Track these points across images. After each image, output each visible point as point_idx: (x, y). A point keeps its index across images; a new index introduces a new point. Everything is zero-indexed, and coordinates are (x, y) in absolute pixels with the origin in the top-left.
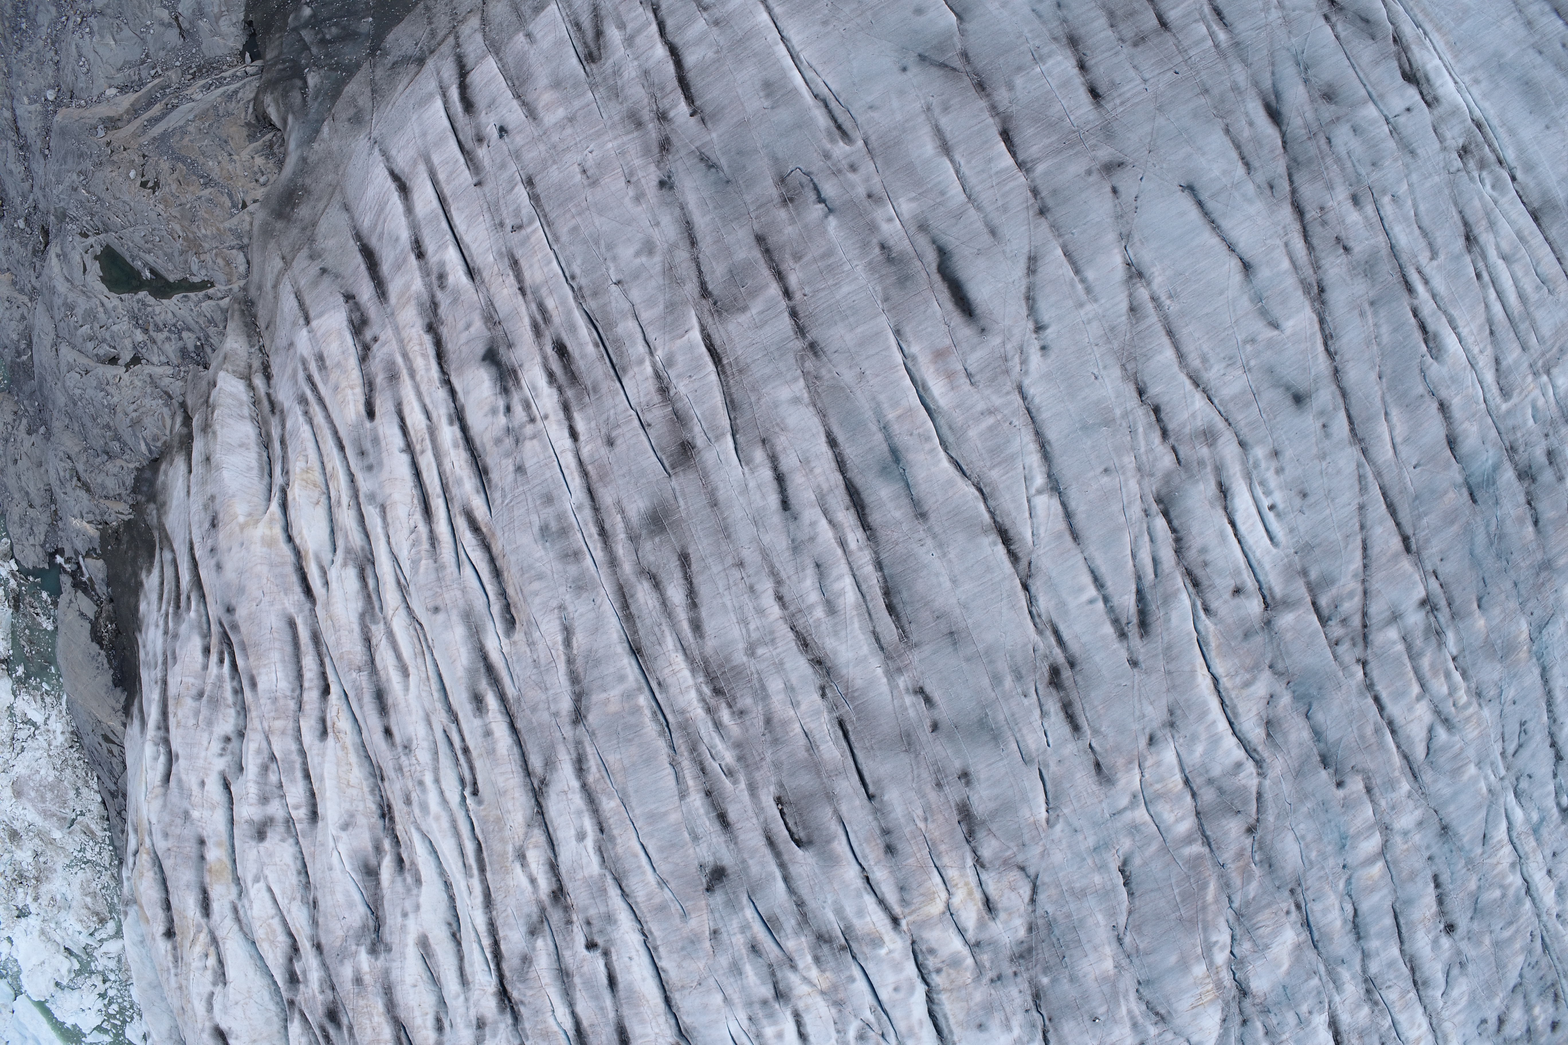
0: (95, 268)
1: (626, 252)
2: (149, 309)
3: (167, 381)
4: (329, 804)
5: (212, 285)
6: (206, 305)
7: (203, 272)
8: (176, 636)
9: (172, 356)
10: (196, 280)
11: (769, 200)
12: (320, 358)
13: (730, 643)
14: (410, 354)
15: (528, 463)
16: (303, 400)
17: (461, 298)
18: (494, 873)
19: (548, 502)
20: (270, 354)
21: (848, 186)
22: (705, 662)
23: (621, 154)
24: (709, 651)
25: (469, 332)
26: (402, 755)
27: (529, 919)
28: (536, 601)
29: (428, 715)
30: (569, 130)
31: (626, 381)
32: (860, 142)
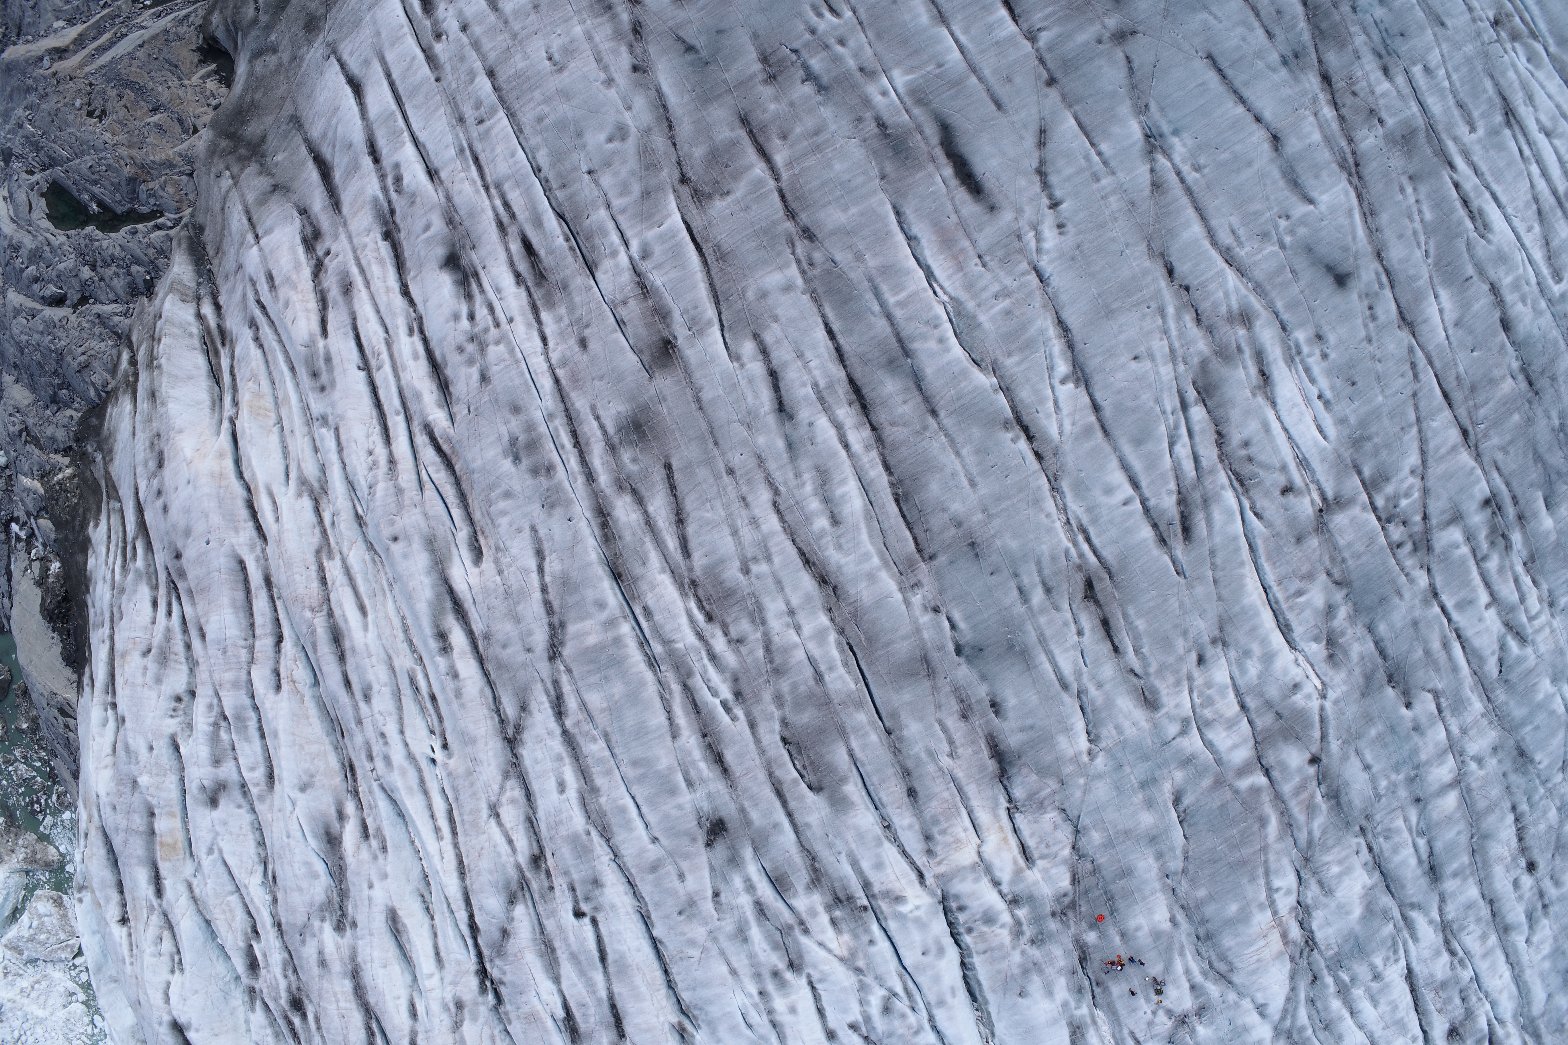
0: (41, 204)
1: (596, 138)
2: (97, 244)
3: (116, 319)
4: (283, 763)
5: (162, 215)
6: (156, 235)
7: (152, 201)
8: (122, 591)
9: (121, 292)
10: (144, 209)
11: (752, 77)
12: (270, 278)
13: (721, 561)
14: (364, 262)
15: (494, 370)
16: (253, 324)
17: (418, 200)
18: (466, 834)
19: (516, 409)
20: (220, 281)
21: (836, 59)
22: (694, 583)
23: (590, 38)
24: (698, 571)
25: (428, 234)
26: (362, 705)
27: (507, 886)
28: (504, 521)
29: (390, 658)
30: (533, 17)
31: (599, 275)
32: (848, 14)
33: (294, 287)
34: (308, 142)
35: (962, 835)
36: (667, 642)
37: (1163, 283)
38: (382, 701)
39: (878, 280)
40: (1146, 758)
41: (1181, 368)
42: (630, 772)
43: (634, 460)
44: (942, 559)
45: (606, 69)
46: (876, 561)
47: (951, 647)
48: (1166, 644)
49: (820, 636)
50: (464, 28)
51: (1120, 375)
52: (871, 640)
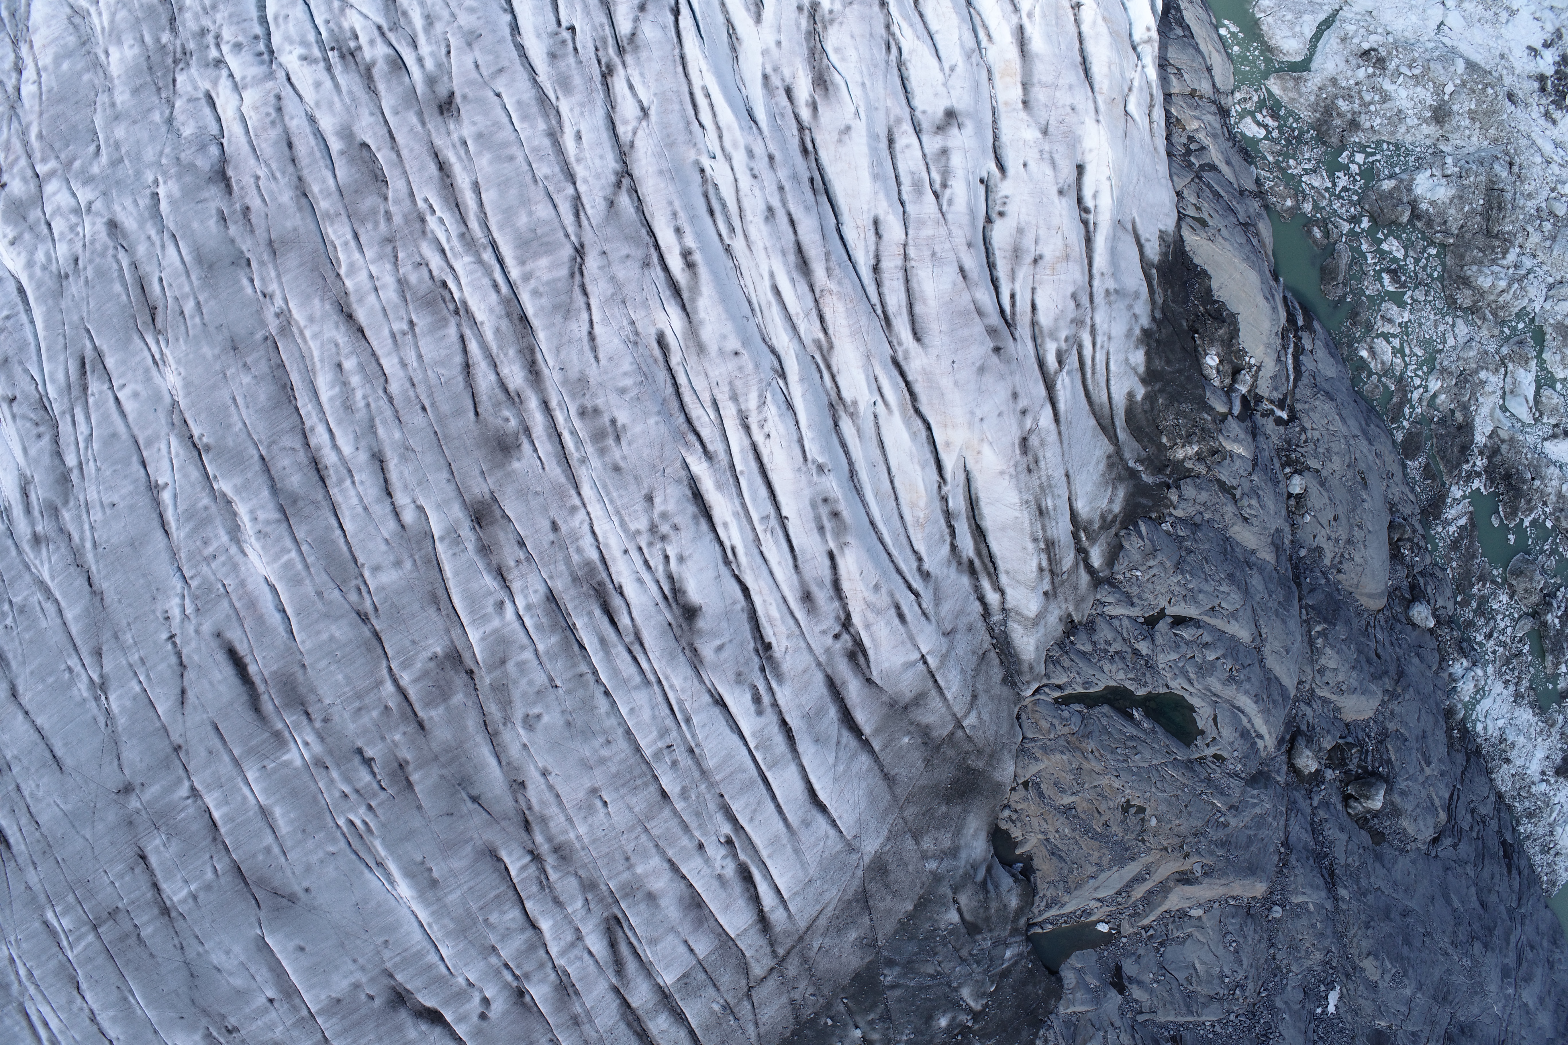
0: (1203, 723)
1: (551, 718)
2: (1132, 677)
3: (1111, 600)
5: (1055, 699)
6: (1062, 680)
7: (1066, 714)
9: (1105, 626)
10: (1075, 707)
11: (419, 768)
12: (901, 616)
13: (431, 332)
14: (791, 622)
15: (640, 506)
16: (925, 575)
17: (732, 677)
18: (678, 93)
19: (617, 469)
20: (981, 626)
21: (348, 780)
22: (457, 312)
23: (570, 820)
24: (453, 322)
25: (718, 642)
26: (776, 203)
27: (636, 49)
28: (627, 365)
29: (749, 247)
30: (629, 848)
31: (542, 589)
32: (341, 822)
33: (868, 605)
34: (872, 752)
35: (252, 114)
36: (480, 262)
37: (94, 569)
38: (754, 206)
39: (304, 574)
40: (118, 182)
41: (81, 498)
42: (515, 150)
43: (507, 420)
44: (259, 336)
45: (551, 787)
46: (308, 333)
47: (254, 265)
48: (101, 273)
49: (352, 269)
50: (701, 846)
51: (124, 491)
52: (315, 268)
